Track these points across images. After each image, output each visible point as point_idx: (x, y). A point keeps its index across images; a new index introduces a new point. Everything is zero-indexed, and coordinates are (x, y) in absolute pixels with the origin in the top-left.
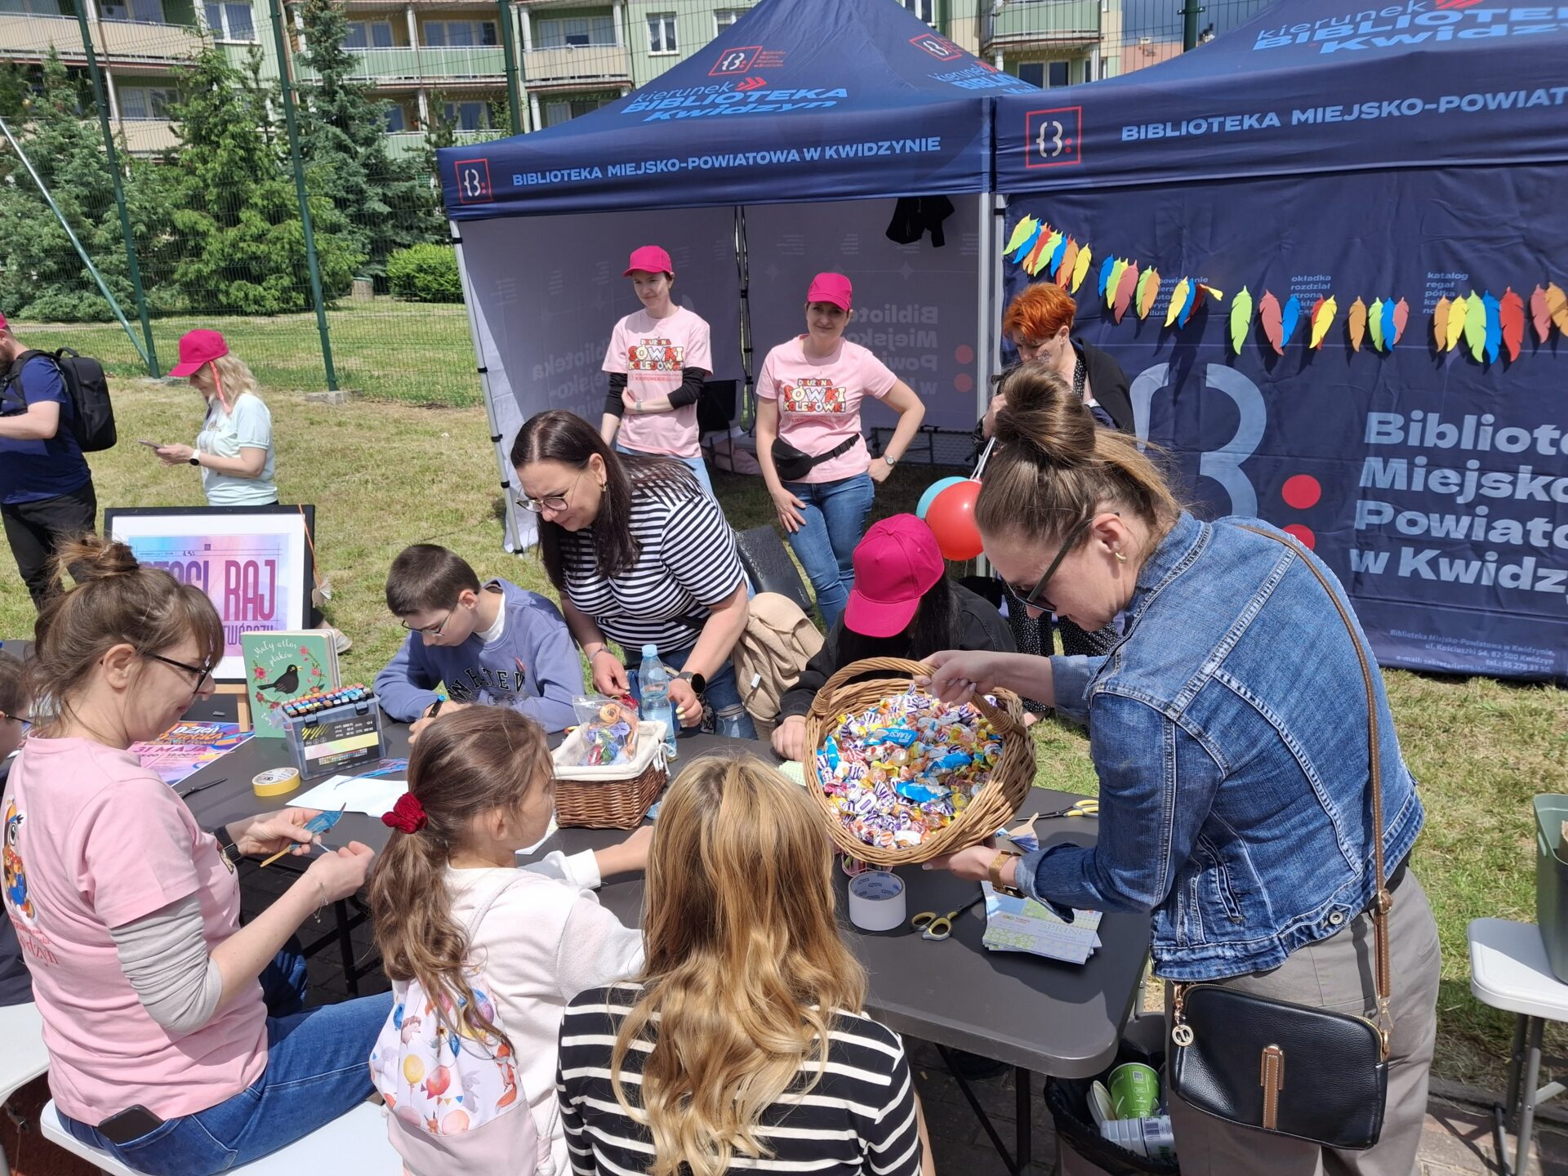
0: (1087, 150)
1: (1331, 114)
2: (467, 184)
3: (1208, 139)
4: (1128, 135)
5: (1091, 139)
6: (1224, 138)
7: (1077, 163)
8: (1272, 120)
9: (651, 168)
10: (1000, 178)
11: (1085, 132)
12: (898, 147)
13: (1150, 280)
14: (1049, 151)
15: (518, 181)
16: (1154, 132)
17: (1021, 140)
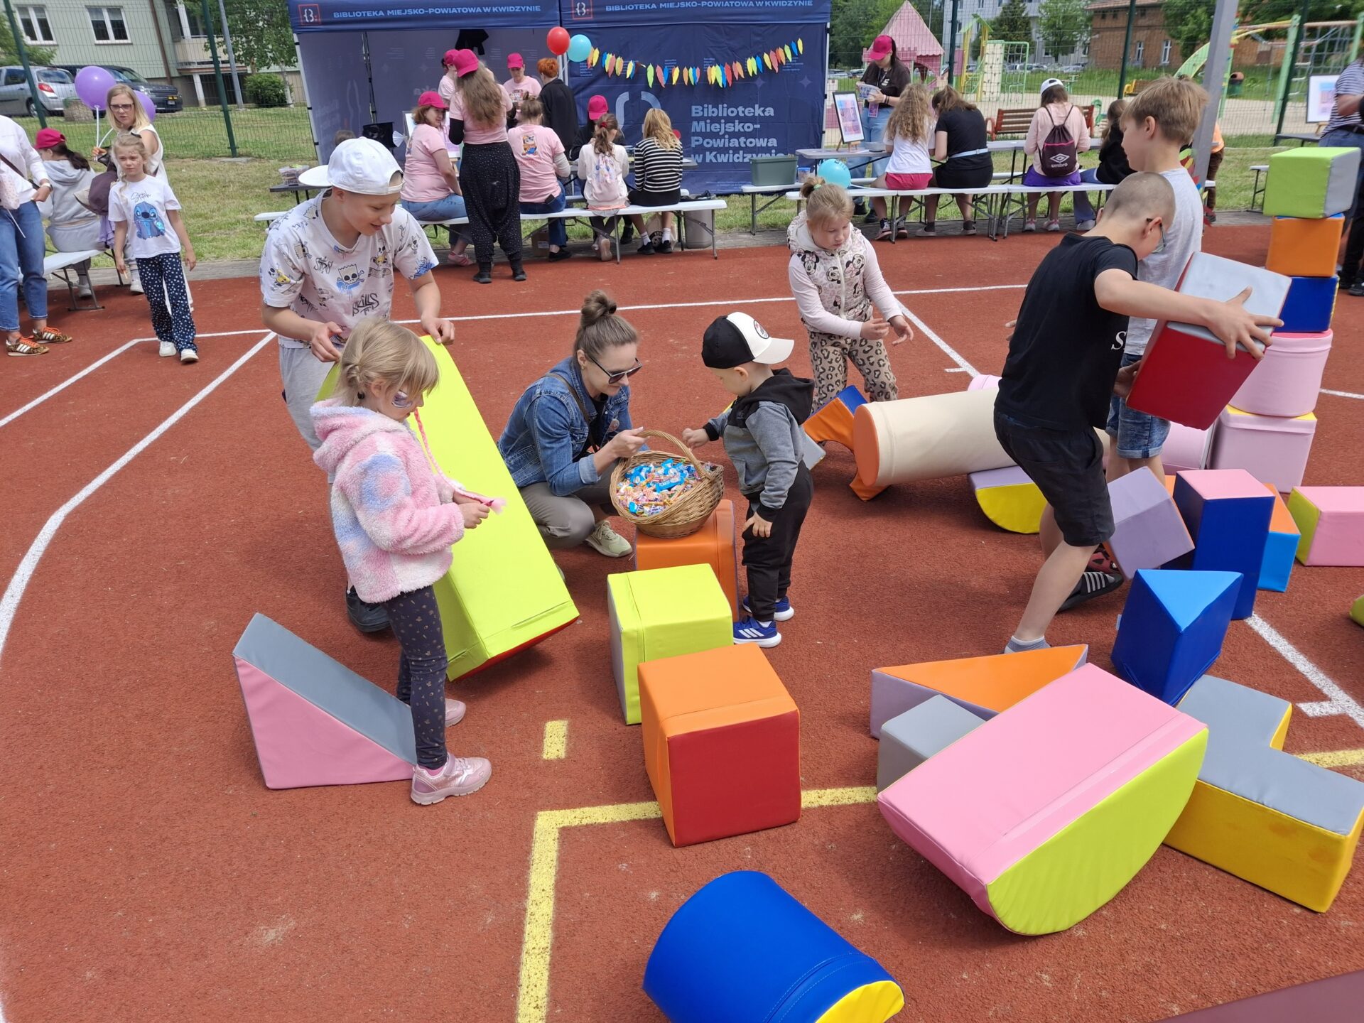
0: (594, 13)
1: (671, 5)
2: (305, 16)
3: (634, 11)
4: (608, 9)
5: (596, 10)
6: (639, 11)
7: (591, 18)
8: (654, 6)
9: (410, 12)
10: (563, 22)
11: (593, 7)
12: (523, 9)
13: (620, 61)
14: (581, 13)
15: (336, 15)
16: (617, 8)
17: (570, 9)
